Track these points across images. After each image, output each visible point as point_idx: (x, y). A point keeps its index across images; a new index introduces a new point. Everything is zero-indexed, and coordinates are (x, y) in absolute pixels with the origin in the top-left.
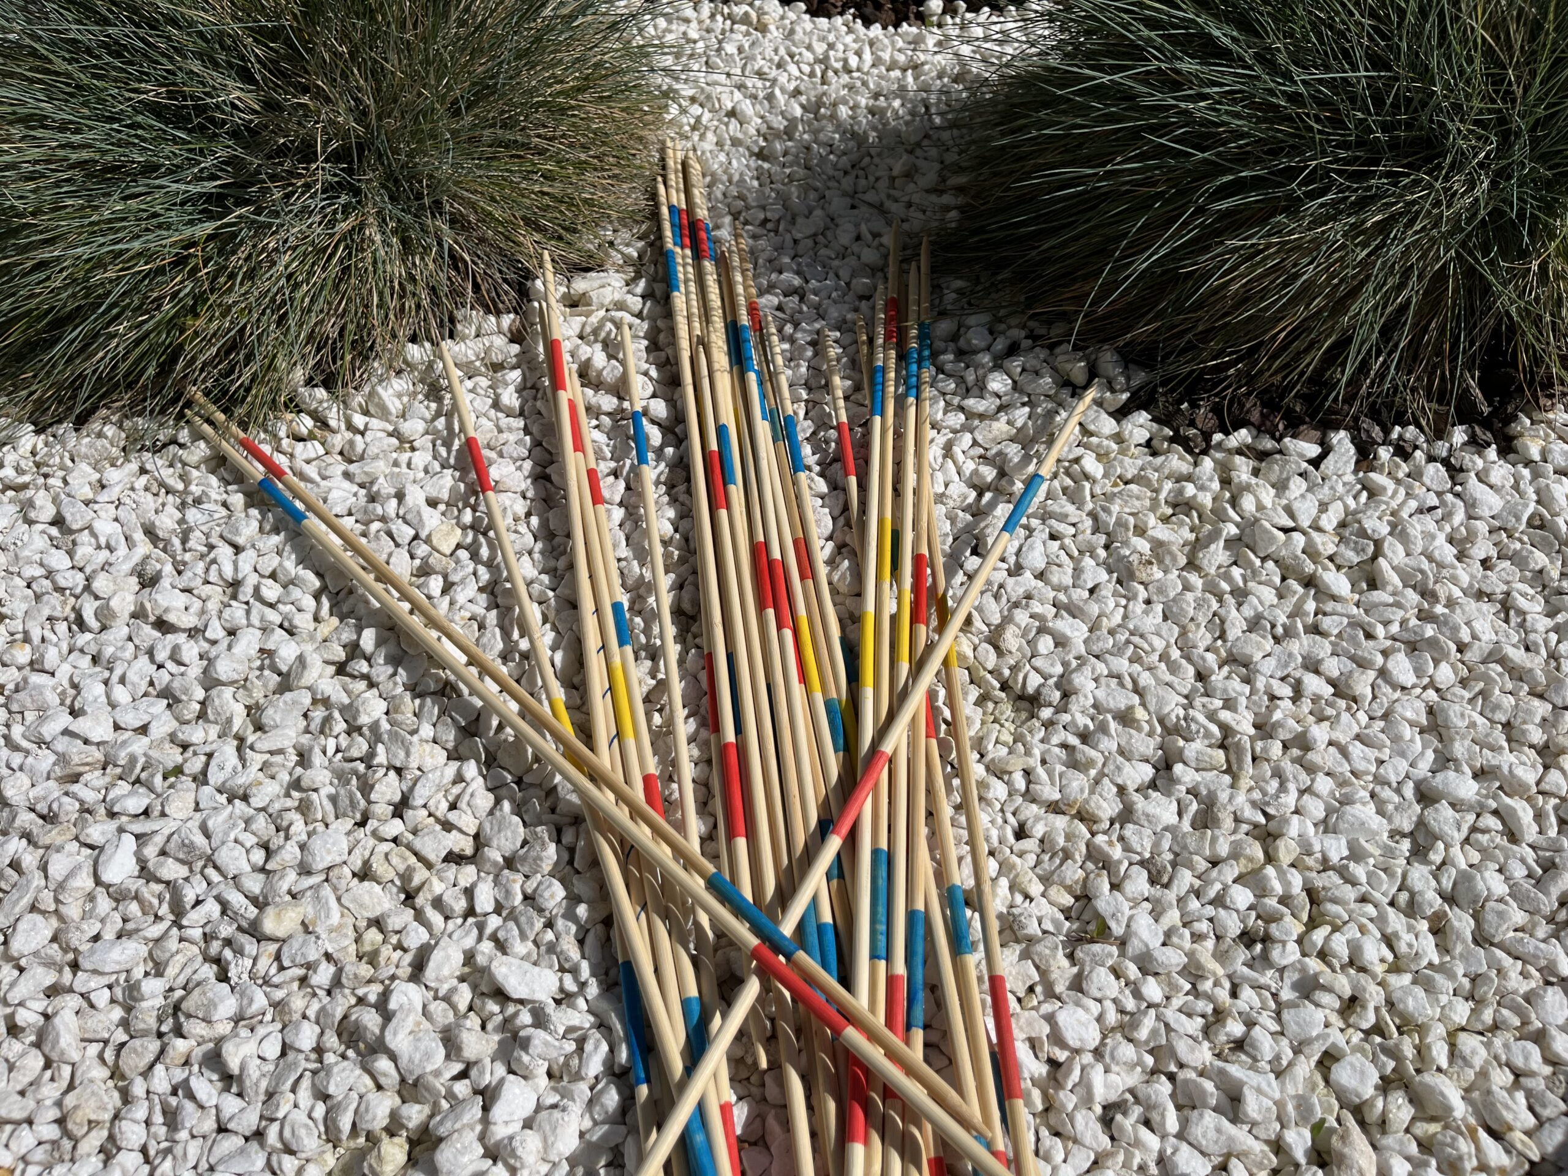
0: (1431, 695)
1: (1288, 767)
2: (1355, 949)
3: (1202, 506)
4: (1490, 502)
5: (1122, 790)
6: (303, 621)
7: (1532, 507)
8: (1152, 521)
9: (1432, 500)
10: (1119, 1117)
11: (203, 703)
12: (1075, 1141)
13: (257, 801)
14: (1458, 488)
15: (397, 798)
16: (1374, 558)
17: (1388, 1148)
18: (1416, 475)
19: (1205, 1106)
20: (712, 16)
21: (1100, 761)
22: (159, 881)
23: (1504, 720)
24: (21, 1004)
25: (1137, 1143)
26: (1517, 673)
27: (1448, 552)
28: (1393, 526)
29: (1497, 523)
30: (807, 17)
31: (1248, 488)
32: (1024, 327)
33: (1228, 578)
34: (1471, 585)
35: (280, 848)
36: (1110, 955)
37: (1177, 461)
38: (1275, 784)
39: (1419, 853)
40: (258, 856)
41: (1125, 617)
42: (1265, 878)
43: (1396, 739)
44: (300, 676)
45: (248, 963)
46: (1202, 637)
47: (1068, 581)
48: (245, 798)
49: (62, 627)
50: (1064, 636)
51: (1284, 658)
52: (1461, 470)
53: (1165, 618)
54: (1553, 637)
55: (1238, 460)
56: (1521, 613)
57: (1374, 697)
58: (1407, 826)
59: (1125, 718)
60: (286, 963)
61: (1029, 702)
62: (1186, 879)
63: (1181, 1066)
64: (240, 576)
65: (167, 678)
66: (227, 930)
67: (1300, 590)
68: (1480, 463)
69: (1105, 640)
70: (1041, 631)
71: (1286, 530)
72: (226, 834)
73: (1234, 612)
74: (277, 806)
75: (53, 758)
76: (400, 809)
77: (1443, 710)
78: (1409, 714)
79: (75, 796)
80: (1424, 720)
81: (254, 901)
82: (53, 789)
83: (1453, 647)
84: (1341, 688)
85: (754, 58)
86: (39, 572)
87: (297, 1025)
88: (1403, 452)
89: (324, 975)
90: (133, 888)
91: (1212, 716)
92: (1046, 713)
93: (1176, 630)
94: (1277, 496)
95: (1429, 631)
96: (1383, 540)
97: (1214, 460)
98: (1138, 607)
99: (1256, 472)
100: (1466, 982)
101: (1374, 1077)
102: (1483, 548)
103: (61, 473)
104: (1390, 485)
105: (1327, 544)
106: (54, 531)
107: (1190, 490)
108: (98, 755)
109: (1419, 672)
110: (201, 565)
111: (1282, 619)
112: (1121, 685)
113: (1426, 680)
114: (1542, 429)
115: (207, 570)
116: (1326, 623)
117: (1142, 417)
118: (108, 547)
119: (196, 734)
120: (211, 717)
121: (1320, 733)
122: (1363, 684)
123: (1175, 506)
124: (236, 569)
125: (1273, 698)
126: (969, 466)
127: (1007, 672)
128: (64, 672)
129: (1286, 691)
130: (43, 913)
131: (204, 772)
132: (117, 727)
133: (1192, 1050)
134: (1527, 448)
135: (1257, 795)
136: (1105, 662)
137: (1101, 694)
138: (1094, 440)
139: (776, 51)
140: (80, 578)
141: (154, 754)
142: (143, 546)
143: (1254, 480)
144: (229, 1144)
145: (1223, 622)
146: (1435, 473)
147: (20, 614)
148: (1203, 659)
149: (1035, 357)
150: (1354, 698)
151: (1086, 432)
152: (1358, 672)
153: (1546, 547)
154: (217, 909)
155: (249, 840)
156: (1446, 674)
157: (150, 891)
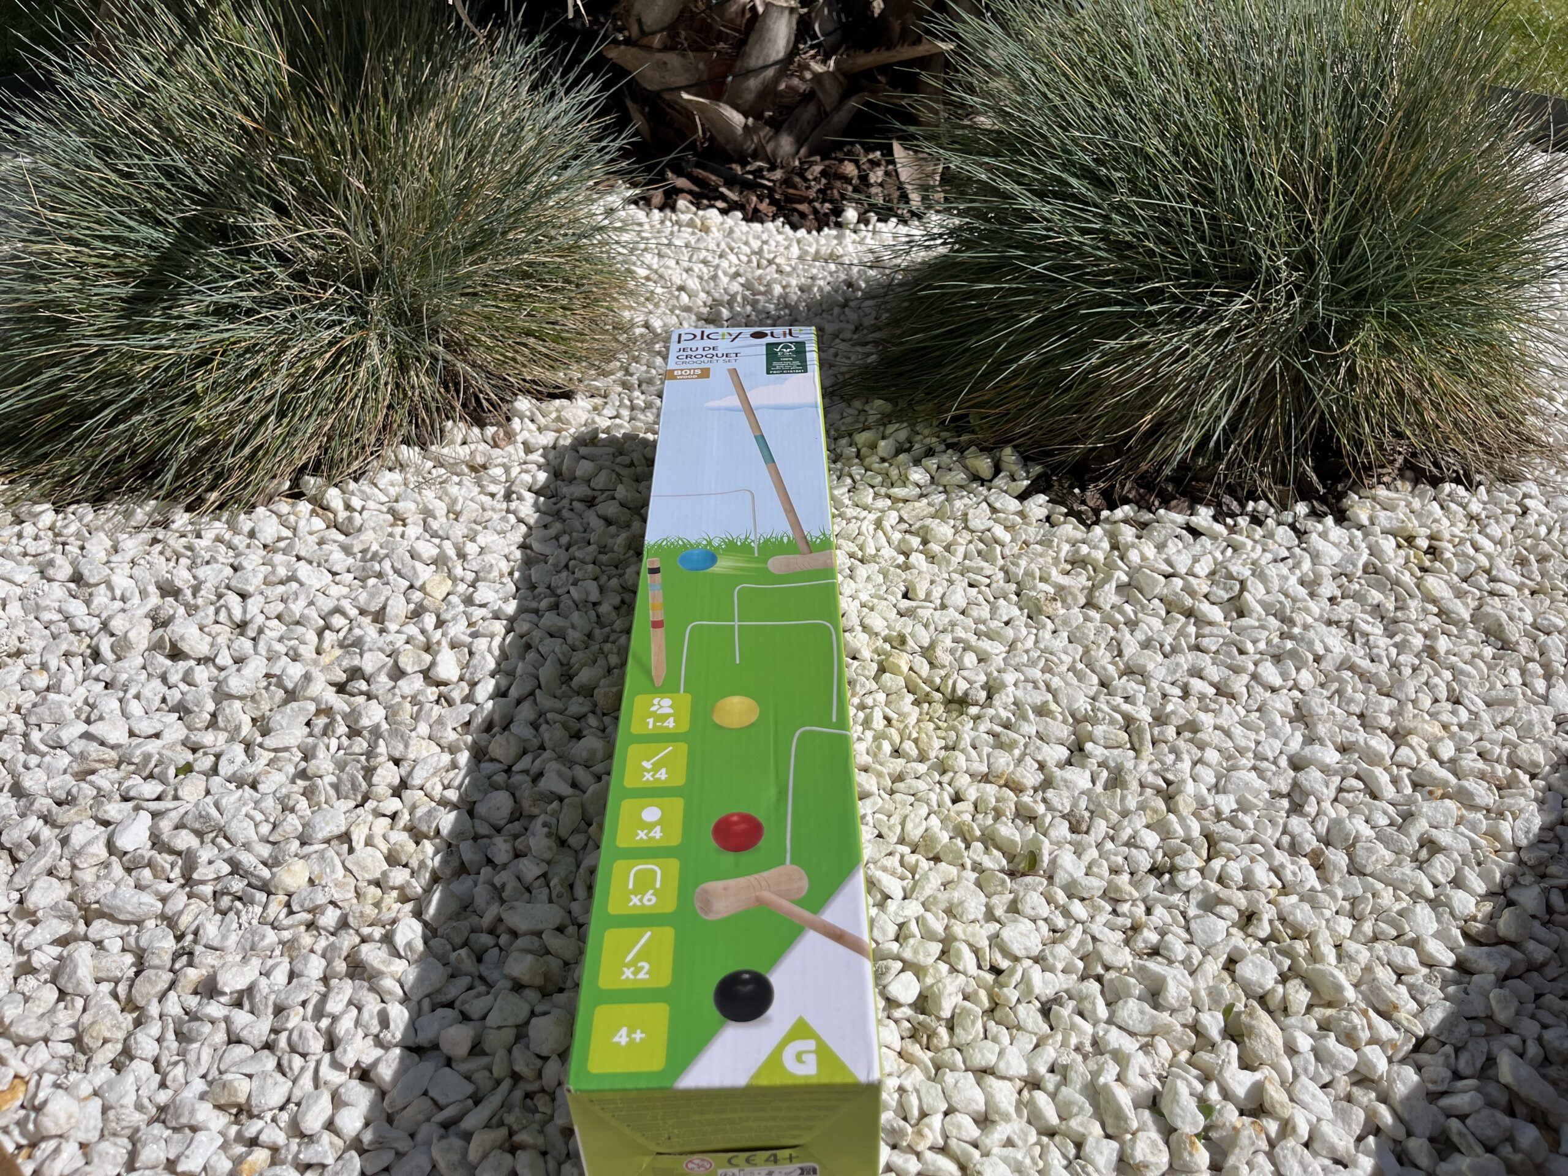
0: (1296, 694)
1: (1181, 744)
2: (1248, 874)
3: (1096, 561)
4: (1332, 554)
5: (1042, 766)
6: (307, 651)
7: (1365, 556)
8: (1054, 572)
9: (1284, 553)
10: (1055, 1007)
11: (214, 715)
12: (1019, 1028)
13: (264, 788)
14: (1304, 544)
15: (397, 781)
16: (1239, 595)
17: (1292, 1026)
18: (1270, 535)
19: (1129, 995)
20: (662, 222)
21: (1022, 741)
22: (172, 851)
23: (1358, 711)
24: (39, 948)
25: (1073, 1027)
26: (1365, 678)
27: (1302, 592)
28: (1254, 571)
29: (1338, 570)
30: (743, 223)
31: (1133, 546)
32: (937, 436)
33: (1122, 612)
34: (1321, 616)
35: (284, 821)
36: (1040, 884)
37: (1073, 529)
38: (1172, 757)
40: (265, 829)
41: (1036, 642)
42: (1169, 822)
43: (1270, 725)
44: (305, 688)
45: (258, 910)
46: (1103, 657)
47: (986, 616)
48: (254, 786)
49: (77, 662)
50: (986, 652)
51: (1172, 668)
52: (1305, 532)
53: (1071, 641)
54: (1394, 651)
55: (1124, 528)
56: (1365, 635)
57: (1249, 696)
58: (1285, 788)
59: (1042, 711)
60: (295, 908)
61: (958, 703)
62: (1101, 827)
63: (1107, 968)
64: (248, 618)
65: (179, 696)
66: (237, 885)
67: (1183, 619)
68: (1320, 527)
69: (1021, 657)
70: (965, 650)
71: (1167, 577)
72: (238, 809)
73: (1128, 636)
74: (284, 791)
75: (69, 758)
76: (397, 792)
77: (1307, 704)
78: (1278, 705)
79: (92, 783)
80: (1291, 710)
81: (263, 862)
82: (71, 780)
83: (1311, 658)
84: (1222, 690)
85: (699, 251)
86: (57, 617)
87: (306, 959)
88: (1257, 520)
89: (329, 918)
90: (147, 857)
91: (1116, 709)
92: (974, 710)
93: (1080, 650)
94: (1158, 552)
95: (1289, 645)
96: (1246, 580)
97: (1103, 528)
98: (1047, 635)
99: (1139, 536)
100: (1347, 905)
101: (1273, 973)
102: (1328, 588)
103: (79, 542)
104: (1249, 543)
105: (1201, 586)
106: (72, 585)
107: (1084, 549)
108: (113, 755)
109: (1284, 676)
110: (211, 609)
111: (1169, 640)
112: (1036, 687)
113: (1291, 683)
114: (1368, 502)
115: (217, 613)
116: (1205, 642)
117: (1042, 498)
118: (123, 599)
119: (208, 738)
120: (221, 723)
121: (1206, 720)
122: (1239, 684)
123: (1073, 563)
124: (245, 611)
125: (1165, 696)
126: (897, 536)
127: (938, 681)
128: (81, 693)
129: (1177, 692)
130: (58, 878)
131: (214, 770)
132: (132, 734)
133: (1115, 952)
134: (1358, 516)
135: (1157, 766)
136: (1022, 672)
137: (1020, 694)
138: (1000, 515)
139: (718, 245)
140: (96, 622)
141: (165, 752)
142: (154, 599)
143: (1137, 541)
144: (240, 1052)
145: (1119, 644)
146: (1284, 534)
147: (38, 650)
148: (1105, 671)
149: (948, 458)
150: (1233, 696)
151: (994, 510)
152: (1233, 676)
153: (1380, 587)
154: (226, 869)
155: (259, 817)
156: (1306, 678)
157: (164, 860)
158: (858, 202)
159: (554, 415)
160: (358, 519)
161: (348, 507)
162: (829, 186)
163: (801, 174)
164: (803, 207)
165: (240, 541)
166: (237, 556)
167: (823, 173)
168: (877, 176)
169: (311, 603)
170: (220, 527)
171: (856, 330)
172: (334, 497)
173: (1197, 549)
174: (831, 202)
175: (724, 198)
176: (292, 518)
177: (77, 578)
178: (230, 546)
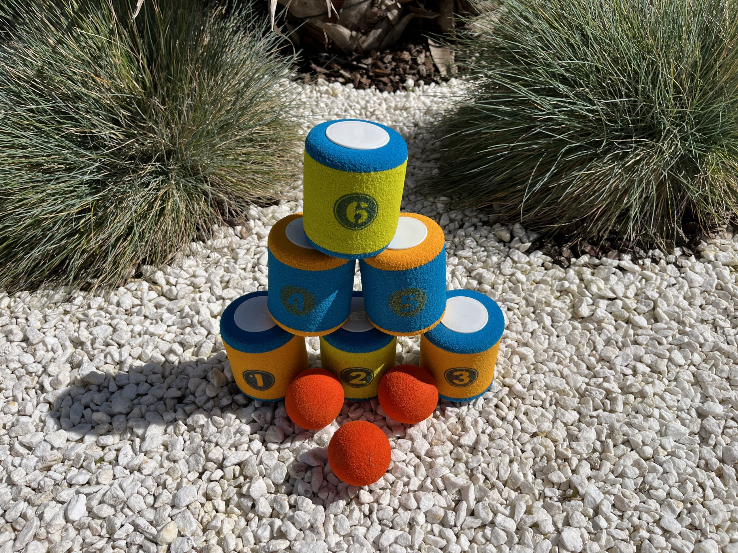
0: (692, 368)
1: (639, 406)
3: (574, 291)
4: (698, 280)
6: (158, 379)
8: (553, 299)
9: (674, 281)
11: (111, 424)
13: (146, 471)
14: (683, 275)
16: (654, 309)
18: (663, 270)
20: (311, 91)
22: (100, 518)
23: (726, 376)
26: (727, 355)
27: (685, 304)
28: (660, 294)
29: (703, 289)
30: (354, 90)
31: (592, 281)
32: (477, 217)
34: (698, 317)
35: (160, 494)
36: (580, 506)
37: (558, 271)
39: (704, 441)
40: (150, 500)
41: (549, 344)
43: (683, 389)
46: (586, 351)
47: (520, 329)
48: (139, 470)
49: (32, 392)
50: (524, 354)
51: (625, 357)
52: (682, 267)
53: (568, 343)
55: (585, 269)
56: (722, 328)
57: (669, 372)
58: (696, 430)
62: (606, 465)
64: (123, 359)
65: (90, 413)
66: (139, 539)
67: (625, 325)
68: (689, 264)
69: (544, 355)
70: (514, 353)
72: (133, 489)
73: (598, 338)
74: (157, 473)
75: (36, 459)
77: (700, 374)
78: (686, 377)
79: (50, 477)
80: (692, 379)
81: (151, 523)
82: (38, 475)
83: (698, 345)
84: (653, 369)
85: (333, 108)
86: (18, 365)
88: (655, 261)
90: (87, 522)
91: (600, 386)
93: (574, 348)
94: (605, 284)
95: (686, 339)
96: (657, 300)
97: (575, 271)
98: (554, 339)
99: (593, 274)
102: (699, 301)
103: (25, 316)
104: (653, 276)
105: (632, 304)
106: (24, 344)
107: (566, 284)
108: (60, 455)
109: (686, 358)
110: (102, 355)
111: (620, 339)
112: (556, 375)
113: (689, 361)
114: (712, 247)
115: (105, 357)
116: (640, 339)
117: (539, 253)
118: (52, 350)
119: (110, 440)
120: (115, 431)
121: (649, 389)
122: (663, 365)
123: (561, 292)
124: (121, 356)
125: (625, 375)
128: (37, 414)
129: (629, 372)
130: (40, 540)
131: (116, 459)
132: (68, 440)
134: (708, 256)
136: (546, 365)
137: (547, 380)
138: (518, 265)
139: (343, 105)
140: (39, 368)
141: (87, 451)
142: (70, 349)
143: (594, 278)
145: (594, 343)
146: (671, 268)
147: (10, 387)
148: (589, 360)
149: (484, 231)
150: (660, 373)
151: (514, 262)
152: (659, 360)
153: (725, 298)
154: (132, 528)
155: (145, 492)
156: (697, 358)
157: (96, 523)
158: (414, 74)
159: (271, 215)
160: (175, 292)
161: (168, 283)
162: (397, 66)
163: (382, 60)
164: (385, 79)
165: (112, 309)
166: (112, 318)
167: (393, 59)
168: (421, 59)
169: (156, 347)
170: (100, 300)
171: (423, 152)
172: (159, 276)
173: (626, 280)
174: (399, 75)
175: (342, 76)
176: (139, 293)
177: (25, 340)
178: (107, 312)
